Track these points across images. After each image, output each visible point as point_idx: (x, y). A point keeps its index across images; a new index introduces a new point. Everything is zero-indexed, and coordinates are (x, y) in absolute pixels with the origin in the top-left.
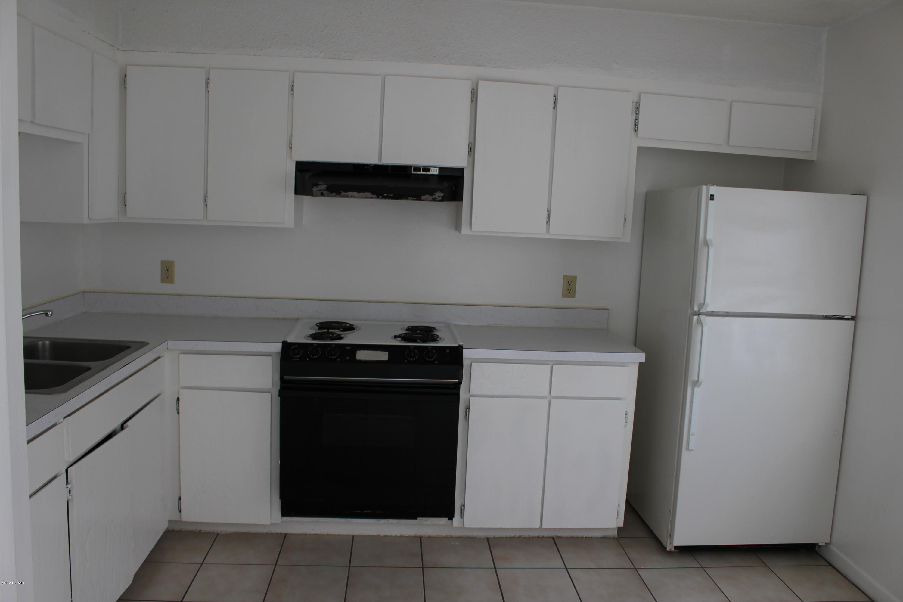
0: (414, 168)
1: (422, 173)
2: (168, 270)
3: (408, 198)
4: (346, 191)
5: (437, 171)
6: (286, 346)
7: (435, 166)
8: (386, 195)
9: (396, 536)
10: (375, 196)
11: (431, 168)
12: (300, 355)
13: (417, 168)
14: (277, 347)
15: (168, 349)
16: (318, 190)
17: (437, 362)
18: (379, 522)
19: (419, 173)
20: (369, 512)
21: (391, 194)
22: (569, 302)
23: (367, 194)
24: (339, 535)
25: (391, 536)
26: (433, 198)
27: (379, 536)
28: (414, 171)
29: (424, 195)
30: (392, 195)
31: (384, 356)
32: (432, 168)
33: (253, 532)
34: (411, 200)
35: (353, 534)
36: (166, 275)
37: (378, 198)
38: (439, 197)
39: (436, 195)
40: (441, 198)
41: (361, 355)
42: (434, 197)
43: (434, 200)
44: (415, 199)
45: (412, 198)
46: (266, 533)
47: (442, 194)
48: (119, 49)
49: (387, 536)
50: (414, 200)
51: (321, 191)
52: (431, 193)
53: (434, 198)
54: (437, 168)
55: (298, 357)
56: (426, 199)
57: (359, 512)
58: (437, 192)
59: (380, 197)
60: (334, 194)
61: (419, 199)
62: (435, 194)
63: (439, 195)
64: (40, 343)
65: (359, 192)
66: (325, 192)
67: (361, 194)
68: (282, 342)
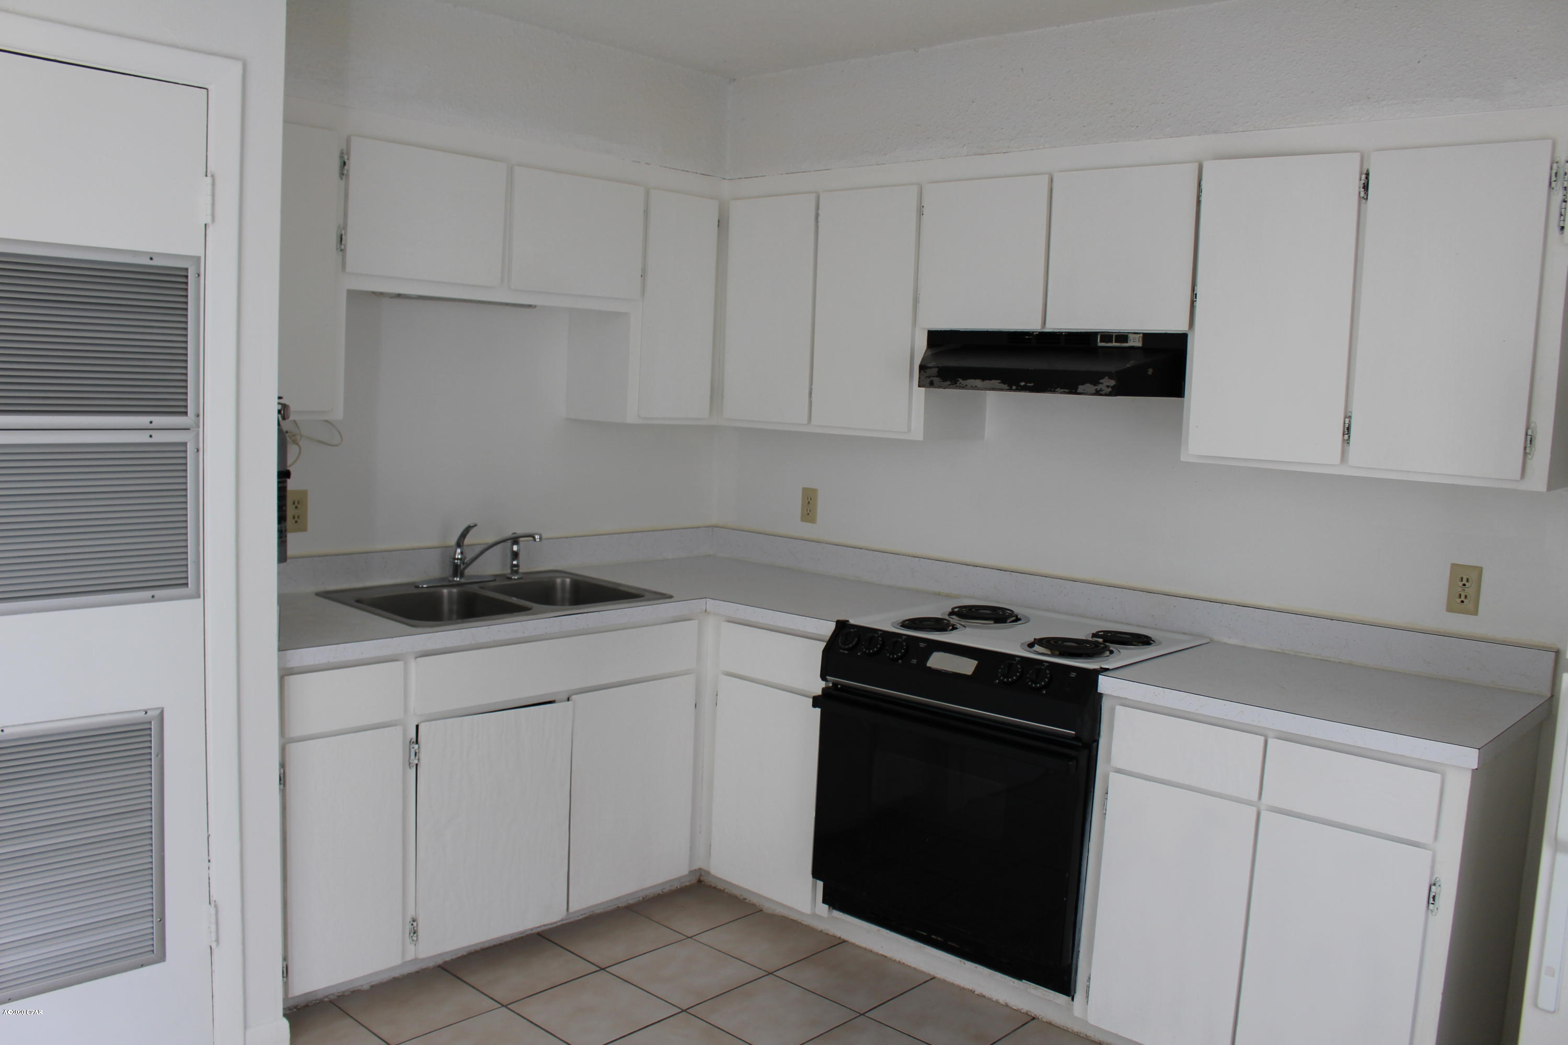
0: (1101, 336)
1: (1114, 344)
2: (809, 502)
3: (1057, 390)
4: (965, 378)
5: (1139, 340)
6: (842, 626)
7: (1137, 332)
8: (1022, 384)
9: (997, 1002)
10: (1006, 386)
11: (1129, 335)
12: (851, 646)
13: (1107, 336)
14: (828, 628)
15: (706, 611)
16: (927, 377)
17: (1044, 692)
18: (962, 964)
19: (1109, 345)
20: (939, 939)
21: (1030, 383)
22: (1460, 623)
23: (996, 383)
24: (915, 969)
25: (990, 999)
26: (1096, 390)
27: (973, 992)
28: (1101, 341)
29: (1083, 384)
30: (1032, 385)
31: (967, 666)
32: (1131, 336)
33: (805, 923)
34: (1061, 393)
35: (936, 975)
36: (807, 511)
37: (1010, 389)
38: (1108, 387)
39: (1102, 383)
40: (1110, 389)
41: (938, 661)
42: (1099, 387)
43: (1098, 393)
44: (1067, 391)
45: (1062, 390)
46: (821, 931)
47: (1112, 383)
48: (725, 179)
49: (984, 996)
50: (1064, 393)
51: (931, 378)
52: (1094, 378)
53: (1098, 389)
54: (1141, 335)
55: (847, 647)
56: (1085, 392)
57: (925, 934)
58: (1103, 378)
59: (1014, 387)
60: (949, 383)
61: (1074, 391)
62: (1101, 381)
63: (1108, 384)
64: (559, 581)
65: (983, 379)
66: (936, 380)
67: (987, 383)
68: (836, 620)
